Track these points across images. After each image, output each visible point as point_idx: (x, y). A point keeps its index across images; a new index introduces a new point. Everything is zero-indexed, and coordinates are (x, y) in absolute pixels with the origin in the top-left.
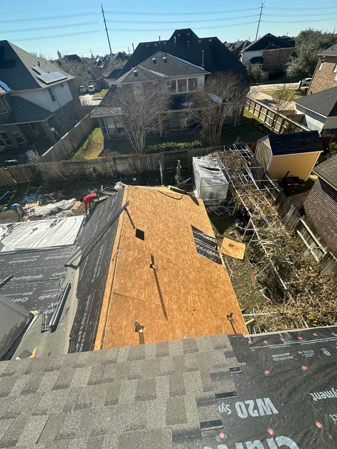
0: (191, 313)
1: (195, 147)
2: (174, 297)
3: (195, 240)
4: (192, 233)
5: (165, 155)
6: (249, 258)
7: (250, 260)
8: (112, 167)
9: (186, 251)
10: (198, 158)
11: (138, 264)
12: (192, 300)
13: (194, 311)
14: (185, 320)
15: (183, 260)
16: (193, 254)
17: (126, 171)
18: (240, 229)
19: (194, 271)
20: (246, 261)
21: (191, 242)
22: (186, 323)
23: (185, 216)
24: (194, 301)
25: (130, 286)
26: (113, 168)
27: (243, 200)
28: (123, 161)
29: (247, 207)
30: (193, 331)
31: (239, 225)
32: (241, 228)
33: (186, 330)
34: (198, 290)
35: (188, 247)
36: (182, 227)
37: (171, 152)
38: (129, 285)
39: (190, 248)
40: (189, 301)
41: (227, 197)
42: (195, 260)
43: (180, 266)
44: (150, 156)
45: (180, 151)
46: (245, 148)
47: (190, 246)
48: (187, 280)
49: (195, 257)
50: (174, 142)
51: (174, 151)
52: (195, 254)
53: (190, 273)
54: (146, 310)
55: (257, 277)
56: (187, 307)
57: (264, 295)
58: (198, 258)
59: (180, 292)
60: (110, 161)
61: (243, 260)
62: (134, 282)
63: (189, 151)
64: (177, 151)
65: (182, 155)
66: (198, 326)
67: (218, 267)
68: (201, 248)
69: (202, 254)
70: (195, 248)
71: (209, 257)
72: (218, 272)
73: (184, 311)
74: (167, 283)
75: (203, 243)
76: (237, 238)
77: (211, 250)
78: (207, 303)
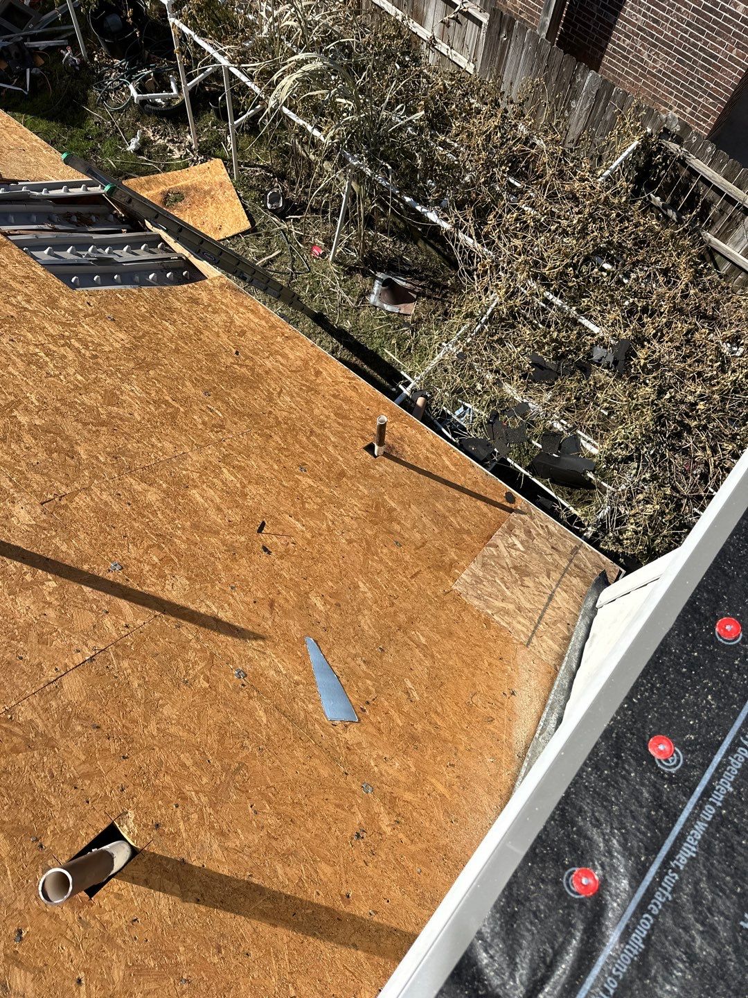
0: (258, 547)
3: (6, 234)
9: (9, 310)
12: (218, 501)
13: (260, 530)
14: (259, 594)
22: (272, 604)
24: (228, 492)
30: (319, 604)
33: (295, 629)
34: (207, 442)
39: (16, 286)
40: (212, 513)
42: (86, 329)
43: (41, 398)
47: (5, 278)
48: (129, 437)
56: (224, 542)
57: (389, 308)
58: (89, 309)
66: (320, 568)
67: (204, 296)
68: (68, 254)
69: (96, 284)
70: (40, 271)
71: (133, 276)
72: (219, 319)
73: (227, 569)
74: (45, 525)
75: (54, 230)
76: (171, 151)
77: (119, 245)
78: (279, 461)
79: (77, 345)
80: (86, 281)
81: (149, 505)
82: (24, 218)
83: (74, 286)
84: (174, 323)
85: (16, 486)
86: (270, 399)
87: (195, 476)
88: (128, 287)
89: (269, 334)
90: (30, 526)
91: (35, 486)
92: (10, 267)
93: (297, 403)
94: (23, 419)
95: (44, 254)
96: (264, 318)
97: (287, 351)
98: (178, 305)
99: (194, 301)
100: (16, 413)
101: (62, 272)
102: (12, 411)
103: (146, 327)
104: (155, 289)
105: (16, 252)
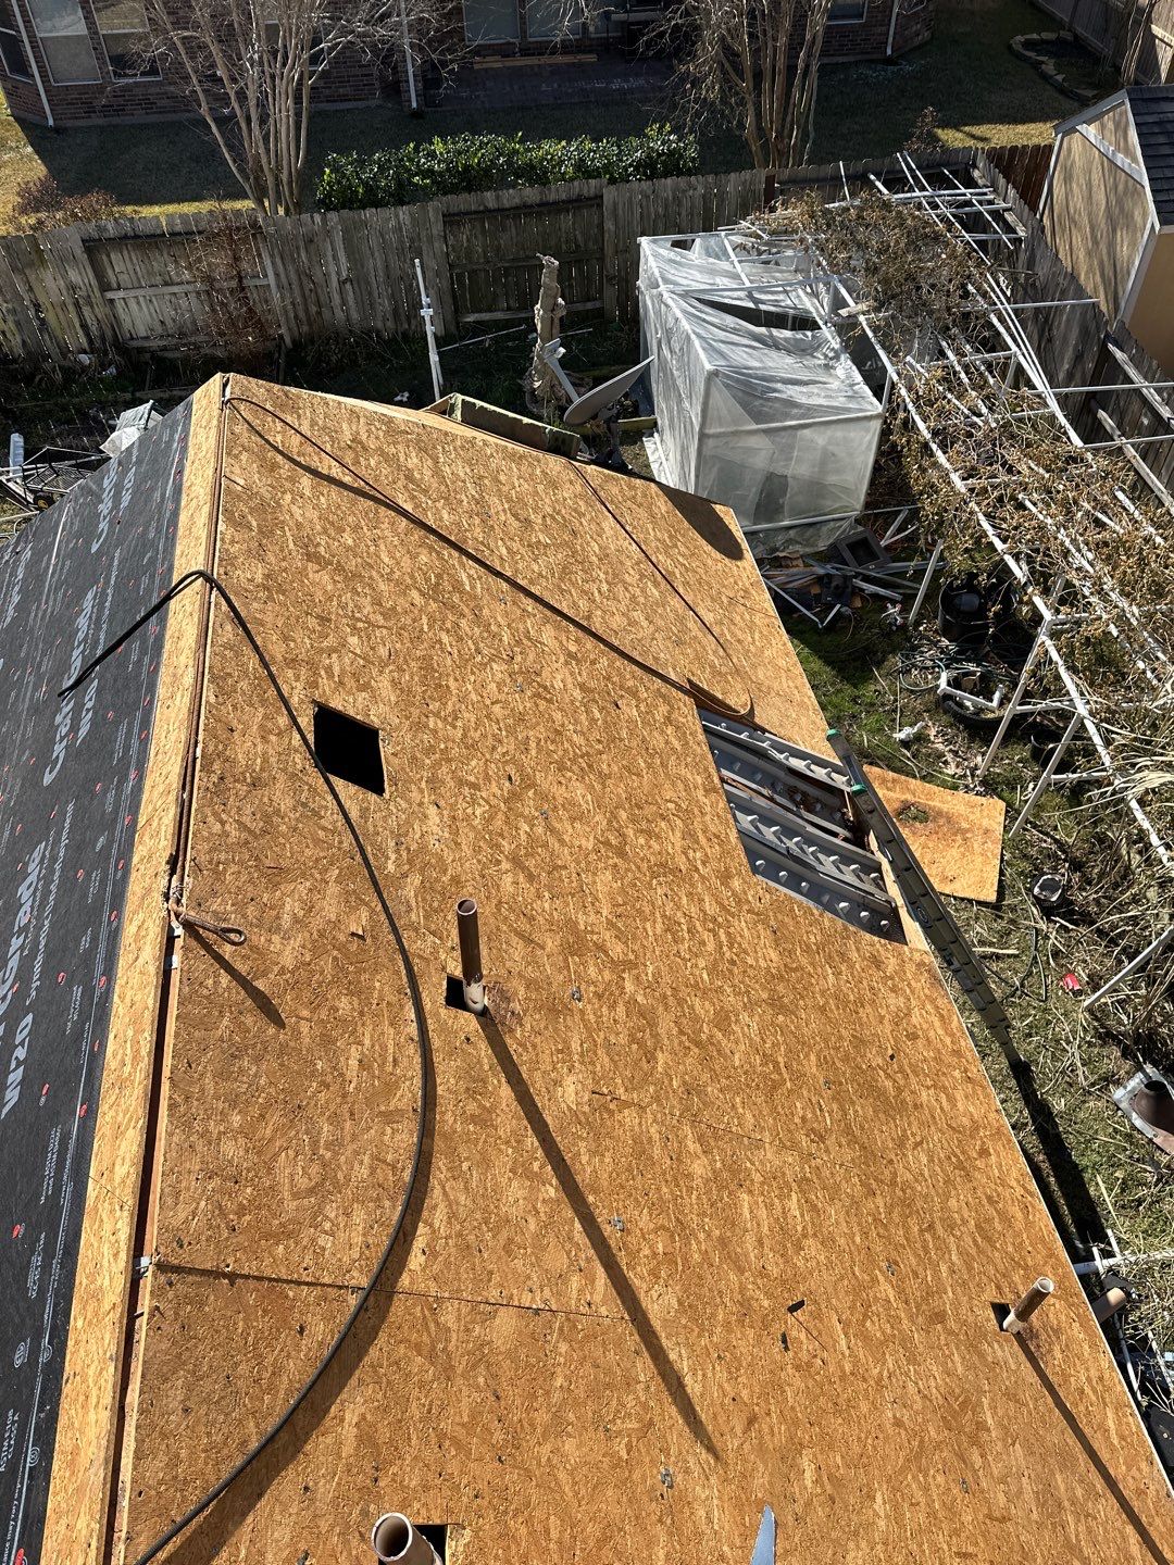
0: (777, 1329)
1: (653, 168)
2: (644, 1221)
3: (723, 780)
4: (701, 737)
5: (451, 220)
6: (1030, 890)
7: (1038, 901)
8: (77, 305)
9: (682, 863)
10: (676, 244)
11: (355, 990)
12: (765, 1230)
13: (793, 1309)
14: (745, 1394)
15: (671, 926)
16: (726, 877)
17: (182, 335)
18: (961, 705)
19: (750, 1007)
20: (1013, 909)
21: (700, 793)
22: (752, 1420)
23: (637, 615)
24: (782, 1227)
25: (303, 1183)
26: (86, 311)
27: (988, 516)
28: (161, 262)
29: (1017, 557)
30: (809, 1476)
31: (955, 683)
32: (970, 701)
33: (760, 1481)
34: (794, 1146)
35: (688, 834)
36: (634, 694)
37: (489, 198)
38: (292, 1172)
39: (703, 840)
40: (750, 1241)
41: (867, 505)
42: (741, 925)
43: (657, 975)
44: (345, 231)
45: (552, 197)
46: (970, 183)
47: (697, 826)
48: (715, 1078)
49: (739, 902)
50: (510, 137)
51: (510, 197)
52: (736, 883)
53: (723, 1020)
54: (448, 1372)
55: (1090, 1010)
56: (742, 1289)
57: (1138, 1122)
58: (757, 906)
59: (681, 1177)
60: (64, 259)
61: (996, 907)
62: (335, 1145)
63: (610, 194)
64: (531, 194)
65: (567, 221)
66: (836, 1424)
67: (892, 964)
68: (769, 833)
69: (777, 880)
70: (733, 836)
71: (822, 893)
72: (895, 1002)
73: (727, 1325)
74: (582, 1118)
75: (771, 799)
76: (946, 763)
77: (829, 850)
78: (865, 1234)
79: (723, 937)
80: (771, 872)
81: (689, 1176)
82: (748, 772)
83: (755, 870)
84: (838, 974)
85: (582, 1055)
86: (901, 1143)
87: (757, 1178)
88: (811, 904)
89: (948, 1059)
90: (570, 1108)
91: (599, 1068)
92: (708, 818)
93: (933, 1175)
94: (629, 986)
95: (746, 820)
96: (952, 1035)
97: (959, 1095)
98: (854, 955)
99: (877, 962)
100: (626, 975)
101: (753, 848)
102: (624, 971)
103: (804, 961)
104: (840, 922)
105: (722, 804)
